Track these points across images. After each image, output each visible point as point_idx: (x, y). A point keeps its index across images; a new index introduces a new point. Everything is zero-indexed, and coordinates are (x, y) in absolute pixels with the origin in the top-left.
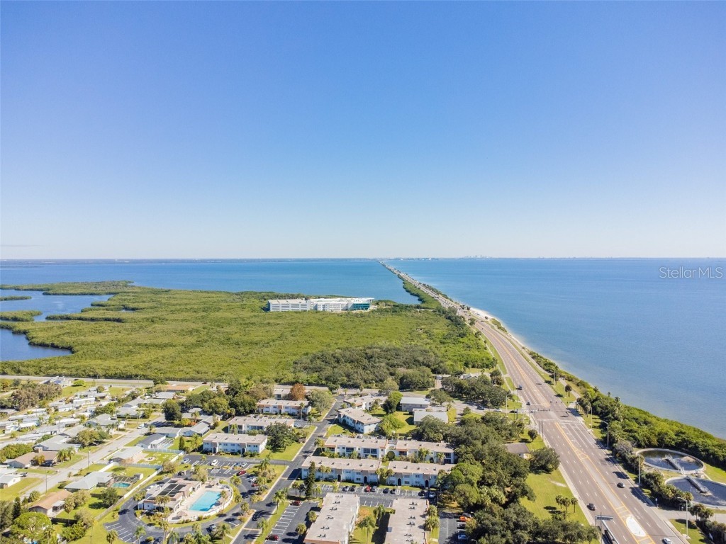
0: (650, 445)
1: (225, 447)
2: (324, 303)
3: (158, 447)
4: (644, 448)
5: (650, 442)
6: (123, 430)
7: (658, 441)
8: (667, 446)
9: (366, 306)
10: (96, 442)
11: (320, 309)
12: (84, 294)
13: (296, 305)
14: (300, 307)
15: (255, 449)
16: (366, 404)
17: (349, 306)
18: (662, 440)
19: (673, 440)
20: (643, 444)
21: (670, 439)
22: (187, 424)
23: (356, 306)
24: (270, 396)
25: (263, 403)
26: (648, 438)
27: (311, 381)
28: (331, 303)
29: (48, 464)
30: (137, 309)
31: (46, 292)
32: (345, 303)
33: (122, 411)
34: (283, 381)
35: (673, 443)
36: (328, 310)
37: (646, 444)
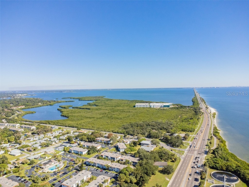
0: (222, 170)
1: (75, 152)
2: (153, 105)
3: (60, 149)
4: (219, 170)
5: (222, 168)
6: (57, 143)
7: (226, 168)
8: (230, 171)
9: (168, 106)
10: (46, 146)
11: (152, 107)
12: (89, 100)
13: (144, 105)
14: (145, 106)
15: (82, 153)
16: (129, 142)
17: (162, 106)
18: (228, 168)
19: (233, 169)
20: (219, 169)
21: (232, 168)
22: (73, 143)
23: (165, 106)
24: (102, 136)
25: (98, 139)
26: (222, 167)
27: (122, 132)
28: (156, 105)
29: (30, 151)
30: (98, 105)
31: (80, 99)
32: (161, 105)
33: (61, 137)
34: (113, 132)
35: (233, 170)
36: (155, 107)
37: (221, 169)
